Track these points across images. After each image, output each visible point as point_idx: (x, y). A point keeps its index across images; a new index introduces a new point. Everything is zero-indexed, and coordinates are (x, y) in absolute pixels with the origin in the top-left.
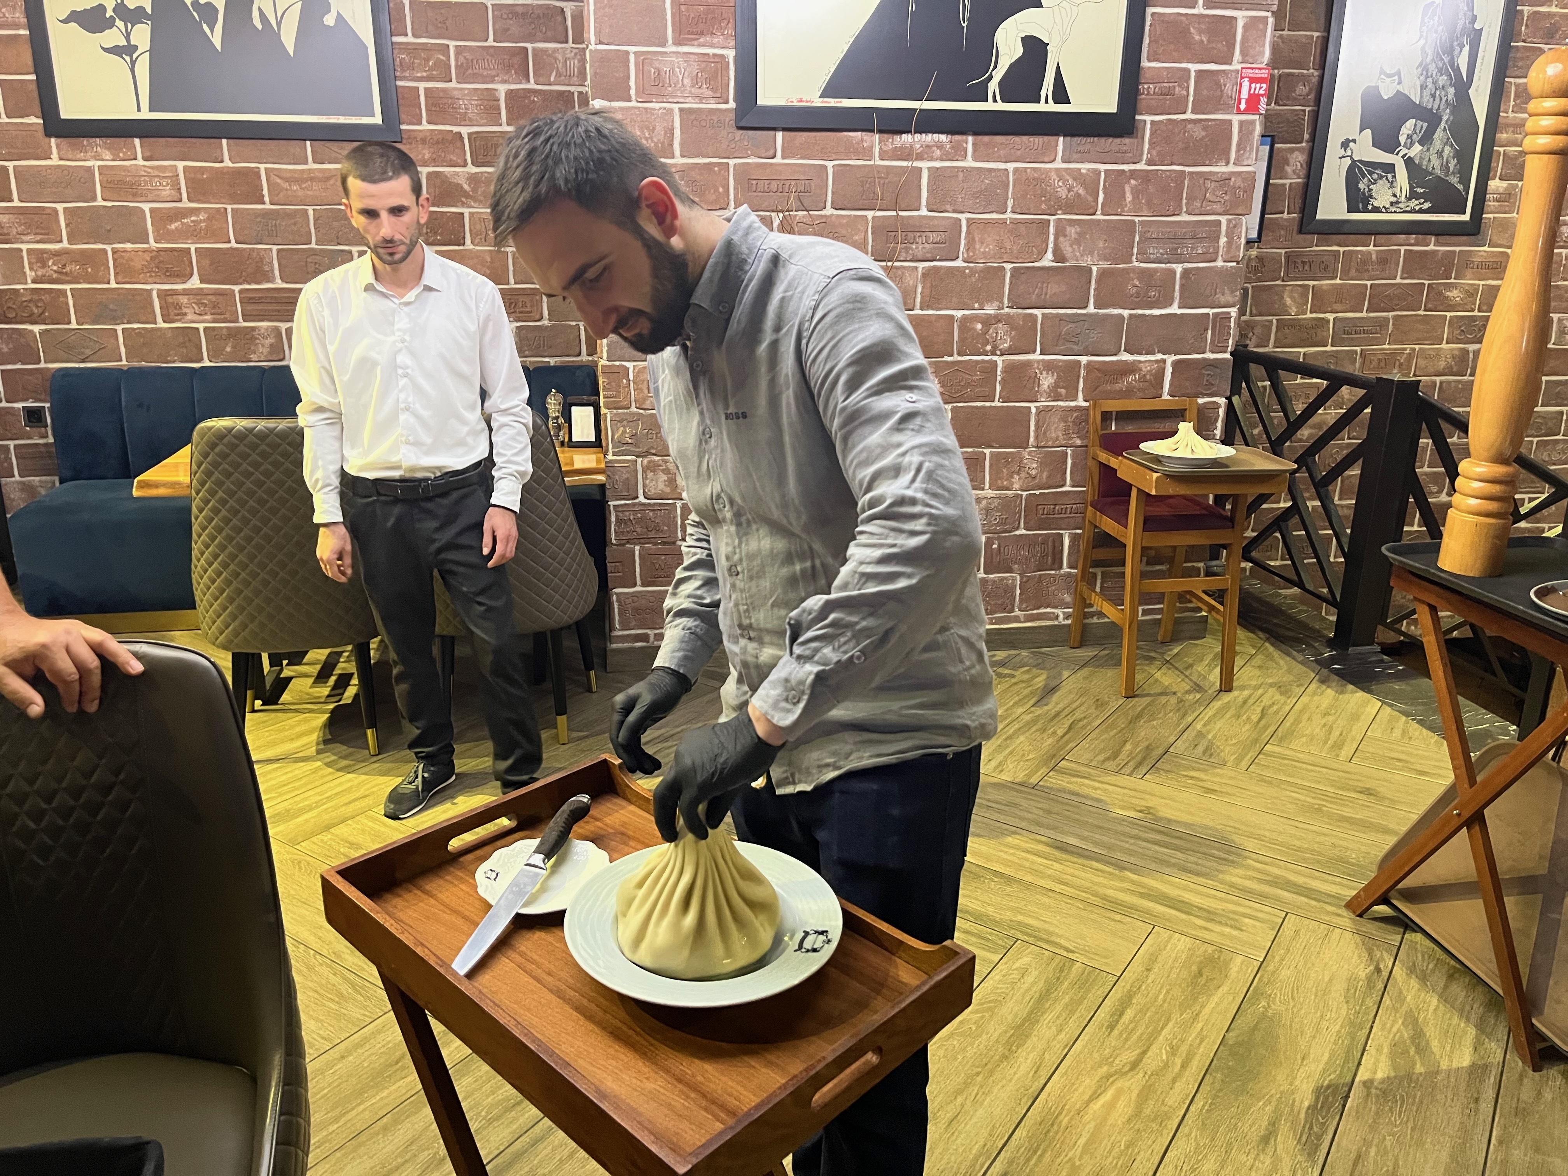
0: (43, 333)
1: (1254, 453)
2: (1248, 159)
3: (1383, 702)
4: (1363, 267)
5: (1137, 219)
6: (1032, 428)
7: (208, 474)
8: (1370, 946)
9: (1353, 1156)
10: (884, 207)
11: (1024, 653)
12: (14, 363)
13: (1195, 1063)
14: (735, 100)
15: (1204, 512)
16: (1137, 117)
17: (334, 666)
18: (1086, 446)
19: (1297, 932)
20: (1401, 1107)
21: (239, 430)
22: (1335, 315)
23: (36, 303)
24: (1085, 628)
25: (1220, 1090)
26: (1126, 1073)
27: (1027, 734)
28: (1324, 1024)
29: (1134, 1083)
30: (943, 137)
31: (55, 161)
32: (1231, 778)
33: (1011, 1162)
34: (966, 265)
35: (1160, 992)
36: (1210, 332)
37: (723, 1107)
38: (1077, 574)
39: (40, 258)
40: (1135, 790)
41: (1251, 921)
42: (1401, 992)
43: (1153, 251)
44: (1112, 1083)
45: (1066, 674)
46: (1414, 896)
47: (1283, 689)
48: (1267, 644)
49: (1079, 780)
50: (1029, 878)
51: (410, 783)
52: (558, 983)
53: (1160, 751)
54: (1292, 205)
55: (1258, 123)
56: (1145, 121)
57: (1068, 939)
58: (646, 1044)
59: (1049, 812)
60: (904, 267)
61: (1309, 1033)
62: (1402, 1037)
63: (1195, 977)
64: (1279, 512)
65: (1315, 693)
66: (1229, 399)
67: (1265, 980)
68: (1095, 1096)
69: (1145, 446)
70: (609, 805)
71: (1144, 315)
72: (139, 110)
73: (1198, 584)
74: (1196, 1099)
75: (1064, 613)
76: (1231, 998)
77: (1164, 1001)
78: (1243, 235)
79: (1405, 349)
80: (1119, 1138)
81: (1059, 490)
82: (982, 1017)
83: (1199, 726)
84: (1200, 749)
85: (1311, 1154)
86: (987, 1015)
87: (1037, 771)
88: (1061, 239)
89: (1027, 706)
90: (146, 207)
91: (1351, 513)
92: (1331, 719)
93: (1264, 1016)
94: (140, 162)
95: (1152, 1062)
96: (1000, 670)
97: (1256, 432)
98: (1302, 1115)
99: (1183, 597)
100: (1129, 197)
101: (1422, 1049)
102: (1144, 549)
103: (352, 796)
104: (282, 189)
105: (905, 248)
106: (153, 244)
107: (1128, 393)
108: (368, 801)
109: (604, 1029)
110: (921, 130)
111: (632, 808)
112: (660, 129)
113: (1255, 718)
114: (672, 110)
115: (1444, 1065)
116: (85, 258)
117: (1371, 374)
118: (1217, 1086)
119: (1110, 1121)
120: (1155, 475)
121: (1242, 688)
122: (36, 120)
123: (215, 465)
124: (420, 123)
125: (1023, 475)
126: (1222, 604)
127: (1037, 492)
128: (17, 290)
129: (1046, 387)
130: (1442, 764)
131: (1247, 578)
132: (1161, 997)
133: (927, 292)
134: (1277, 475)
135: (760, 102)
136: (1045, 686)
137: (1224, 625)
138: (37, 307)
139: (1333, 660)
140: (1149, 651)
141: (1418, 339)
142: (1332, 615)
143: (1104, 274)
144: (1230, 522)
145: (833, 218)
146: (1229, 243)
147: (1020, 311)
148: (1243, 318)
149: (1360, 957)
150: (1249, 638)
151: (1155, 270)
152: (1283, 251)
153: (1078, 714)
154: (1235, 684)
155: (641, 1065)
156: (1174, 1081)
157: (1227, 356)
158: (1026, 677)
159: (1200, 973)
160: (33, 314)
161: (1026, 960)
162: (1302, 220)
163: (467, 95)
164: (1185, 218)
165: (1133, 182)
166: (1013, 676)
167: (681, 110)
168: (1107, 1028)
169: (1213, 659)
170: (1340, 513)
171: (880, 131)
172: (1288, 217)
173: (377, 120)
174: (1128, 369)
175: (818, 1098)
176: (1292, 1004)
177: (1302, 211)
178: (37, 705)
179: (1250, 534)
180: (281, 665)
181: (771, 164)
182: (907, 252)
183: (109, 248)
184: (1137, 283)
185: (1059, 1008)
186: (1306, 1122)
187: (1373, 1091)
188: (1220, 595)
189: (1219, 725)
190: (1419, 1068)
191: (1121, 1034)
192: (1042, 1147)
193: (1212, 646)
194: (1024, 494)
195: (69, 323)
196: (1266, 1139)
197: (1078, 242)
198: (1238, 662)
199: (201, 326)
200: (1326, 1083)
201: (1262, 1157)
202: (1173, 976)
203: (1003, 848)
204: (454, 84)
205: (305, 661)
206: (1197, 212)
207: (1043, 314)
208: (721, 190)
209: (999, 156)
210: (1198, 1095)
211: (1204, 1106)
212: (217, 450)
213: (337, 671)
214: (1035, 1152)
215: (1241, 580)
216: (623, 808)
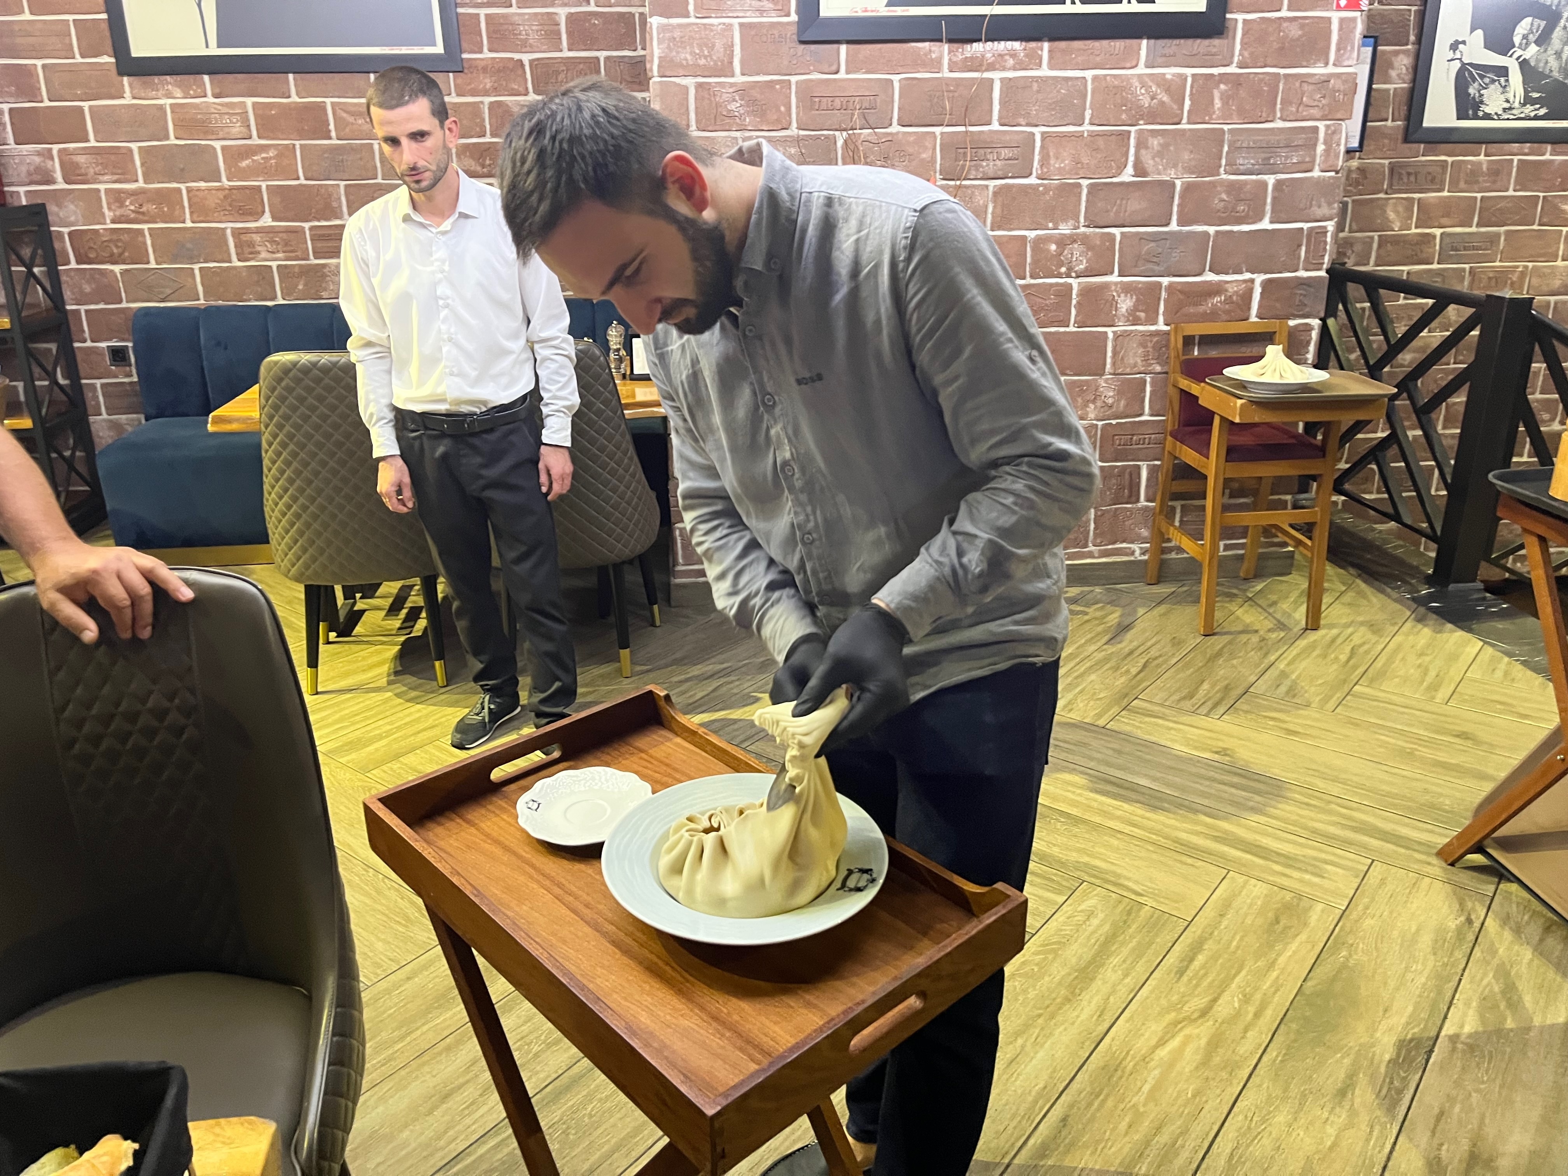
0: (124, 273)
1: (1351, 377)
2: (1348, 59)
3: (1485, 643)
4: (1473, 177)
5: (1226, 127)
6: (1109, 354)
7: (276, 408)
8: (1460, 894)
9: (1436, 1111)
10: (954, 122)
11: (1098, 590)
12: (97, 303)
13: (1269, 1012)
14: (798, 12)
15: (1293, 441)
16: (1228, 16)
17: (406, 599)
18: (1166, 373)
19: (1383, 882)
20: (1489, 1063)
21: (304, 364)
22: (1442, 230)
23: (115, 242)
24: (1163, 564)
25: (1295, 1041)
26: (1195, 1020)
27: (1100, 672)
28: (1410, 976)
29: (1203, 1032)
30: (1017, 45)
31: (128, 100)
32: (1317, 720)
33: (1071, 1106)
34: (1040, 182)
35: (1233, 937)
36: (1304, 248)
37: (758, 1047)
38: (1155, 508)
39: (117, 197)
40: (1210, 731)
41: (1334, 868)
42: (1492, 944)
43: (1244, 161)
44: (1181, 1029)
45: (1141, 611)
46: (1511, 844)
47: (1374, 628)
48: (1359, 581)
49: (1153, 720)
50: (1097, 819)
51: (477, 714)
52: (596, 916)
53: (1240, 691)
54: (1396, 113)
55: (1359, 22)
56: (1236, 20)
57: (1137, 882)
58: (680, 979)
59: (1119, 752)
60: (974, 186)
61: (1392, 984)
62: (1491, 991)
63: (1272, 924)
64: (1375, 442)
65: (1407, 635)
66: (1323, 320)
67: (1347, 929)
68: (1162, 1042)
69: (1229, 372)
70: (655, 737)
71: (1232, 232)
72: (207, 47)
73: (1283, 518)
74: (1269, 1049)
75: (1141, 548)
76: (1309, 946)
77: (1238, 947)
78: (1343, 141)
79: (1517, 267)
80: (1185, 1086)
81: (1137, 419)
82: (1045, 959)
83: (1282, 666)
84: (1283, 689)
85: (1391, 1109)
86: (1050, 957)
87: (1109, 710)
88: (1143, 152)
89: (1099, 644)
90: (217, 145)
91: (1455, 442)
92: (1427, 659)
93: (1344, 966)
94: (210, 99)
95: (1223, 1009)
96: (1073, 607)
97: (1353, 357)
98: (1383, 1069)
99: (1268, 531)
100: (1218, 104)
101: (1513, 1003)
102: (1227, 481)
103: (421, 726)
104: (348, 124)
105: (975, 166)
106: (226, 183)
107: (1212, 316)
108: (436, 731)
109: (640, 963)
110: (992, 38)
111: (679, 740)
112: (719, 45)
113: (1343, 658)
114: (731, 25)
115: (1537, 1021)
116: (161, 197)
117: (1479, 293)
118: (1292, 1036)
119: (1178, 1067)
120: (1239, 402)
121: (1331, 626)
122: (108, 60)
123: (283, 399)
124: (481, 52)
125: (1099, 404)
126: (1310, 538)
127: (1114, 422)
128: (96, 231)
129: (1124, 310)
130: (1546, 708)
131: (1340, 511)
132: (1234, 943)
133: (999, 211)
134: (1374, 401)
135: (823, 14)
136: (1119, 624)
137: (1311, 562)
138: (117, 247)
139: (1431, 598)
140: (1230, 587)
141: (1532, 256)
142: (1432, 551)
143: (1188, 188)
144: (1321, 451)
145: (900, 136)
146: (1327, 151)
147: (1098, 230)
148: (1341, 235)
149: (1450, 907)
150: (1338, 575)
151: (1245, 182)
152: (1386, 162)
153: (1154, 652)
154: (1322, 622)
155: (676, 1002)
156: (1246, 1030)
157: (1323, 273)
158: (1099, 614)
159: (1277, 921)
160: (112, 255)
161: (1092, 902)
162: (1407, 129)
163: (528, 20)
164: (1279, 124)
165: (1222, 86)
166: (1086, 614)
167: (741, 25)
168: (1176, 973)
169: (1300, 596)
170: (1444, 442)
171: (950, 41)
172: (1393, 124)
173: (439, 49)
174: (1215, 289)
175: (857, 1042)
176: (1375, 954)
177: (1408, 119)
178: (90, 631)
179: (1343, 466)
180: (354, 598)
181: (835, 80)
182: (977, 170)
183: (183, 187)
184: (1224, 196)
185: (1125, 951)
186: (1386, 1076)
187: (1460, 1046)
188: (1308, 529)
189: (1304, 664)
190: (1510, 1024)
191: (1190, 980)
192: (1105, 1092)
193: (1298, 582)
194: (1100, 423)
195: (148, 263)
196: (1342, 1093)
197: (1160, 154)
198: (1326, 599)
199: (274, 265)
200: (1409, 1036)
201: (1338, 1110)
202: (1249, 921)
203: (1070, 788)
204: (514, 10)
205: (377, 594)
206: (1292, 118)
207: (1122, 233)
208: (782, 109)
209: (1077, 64)
210: (1271, 1045)
211: (1277, 1056)
212: (283, 384)
213: (408, 604)
214: (1097, 1096)
215: (1332, 514)
216: (669, 740)
